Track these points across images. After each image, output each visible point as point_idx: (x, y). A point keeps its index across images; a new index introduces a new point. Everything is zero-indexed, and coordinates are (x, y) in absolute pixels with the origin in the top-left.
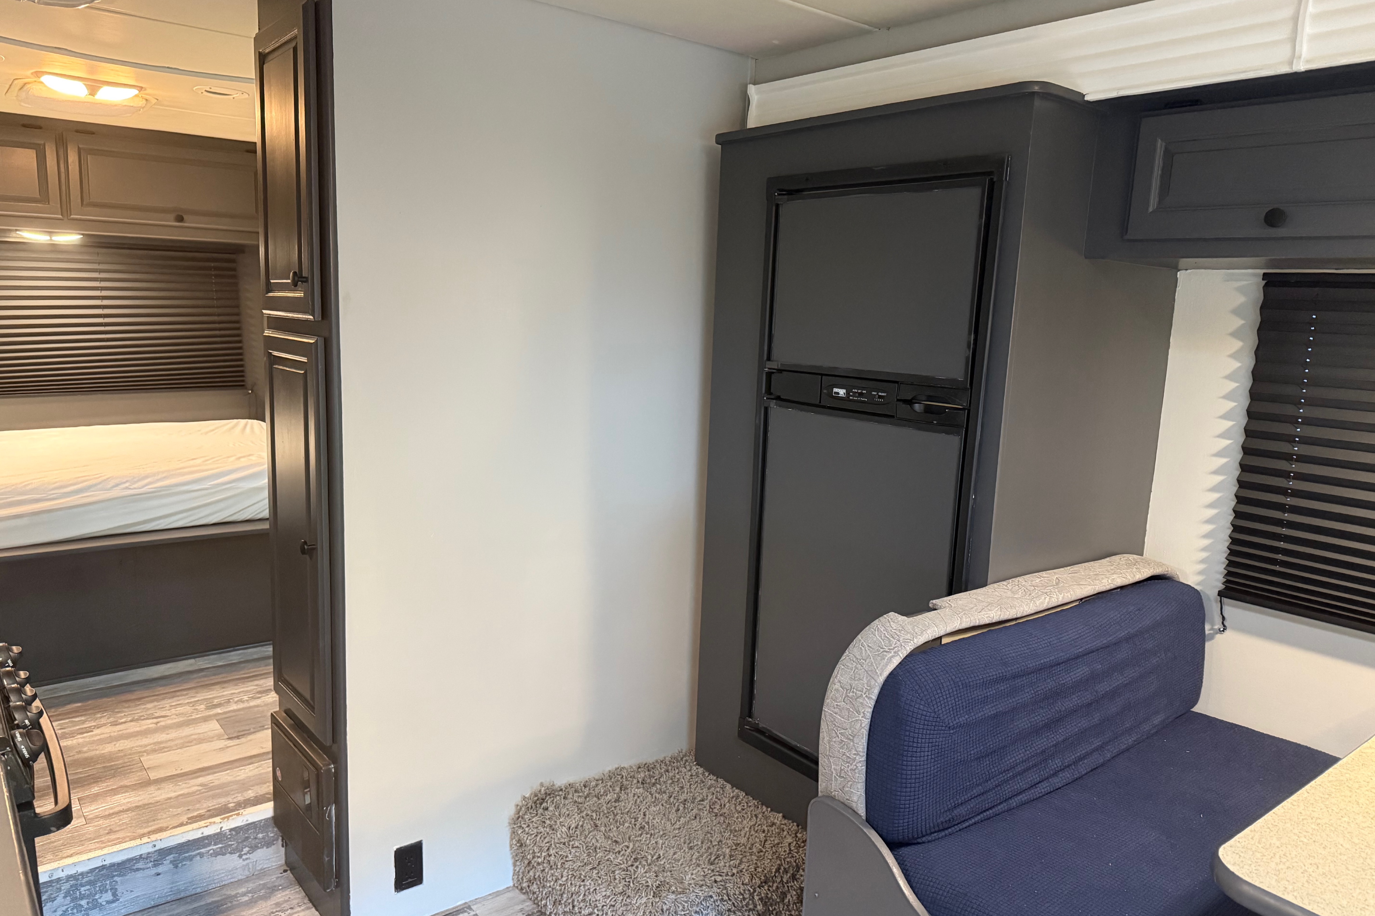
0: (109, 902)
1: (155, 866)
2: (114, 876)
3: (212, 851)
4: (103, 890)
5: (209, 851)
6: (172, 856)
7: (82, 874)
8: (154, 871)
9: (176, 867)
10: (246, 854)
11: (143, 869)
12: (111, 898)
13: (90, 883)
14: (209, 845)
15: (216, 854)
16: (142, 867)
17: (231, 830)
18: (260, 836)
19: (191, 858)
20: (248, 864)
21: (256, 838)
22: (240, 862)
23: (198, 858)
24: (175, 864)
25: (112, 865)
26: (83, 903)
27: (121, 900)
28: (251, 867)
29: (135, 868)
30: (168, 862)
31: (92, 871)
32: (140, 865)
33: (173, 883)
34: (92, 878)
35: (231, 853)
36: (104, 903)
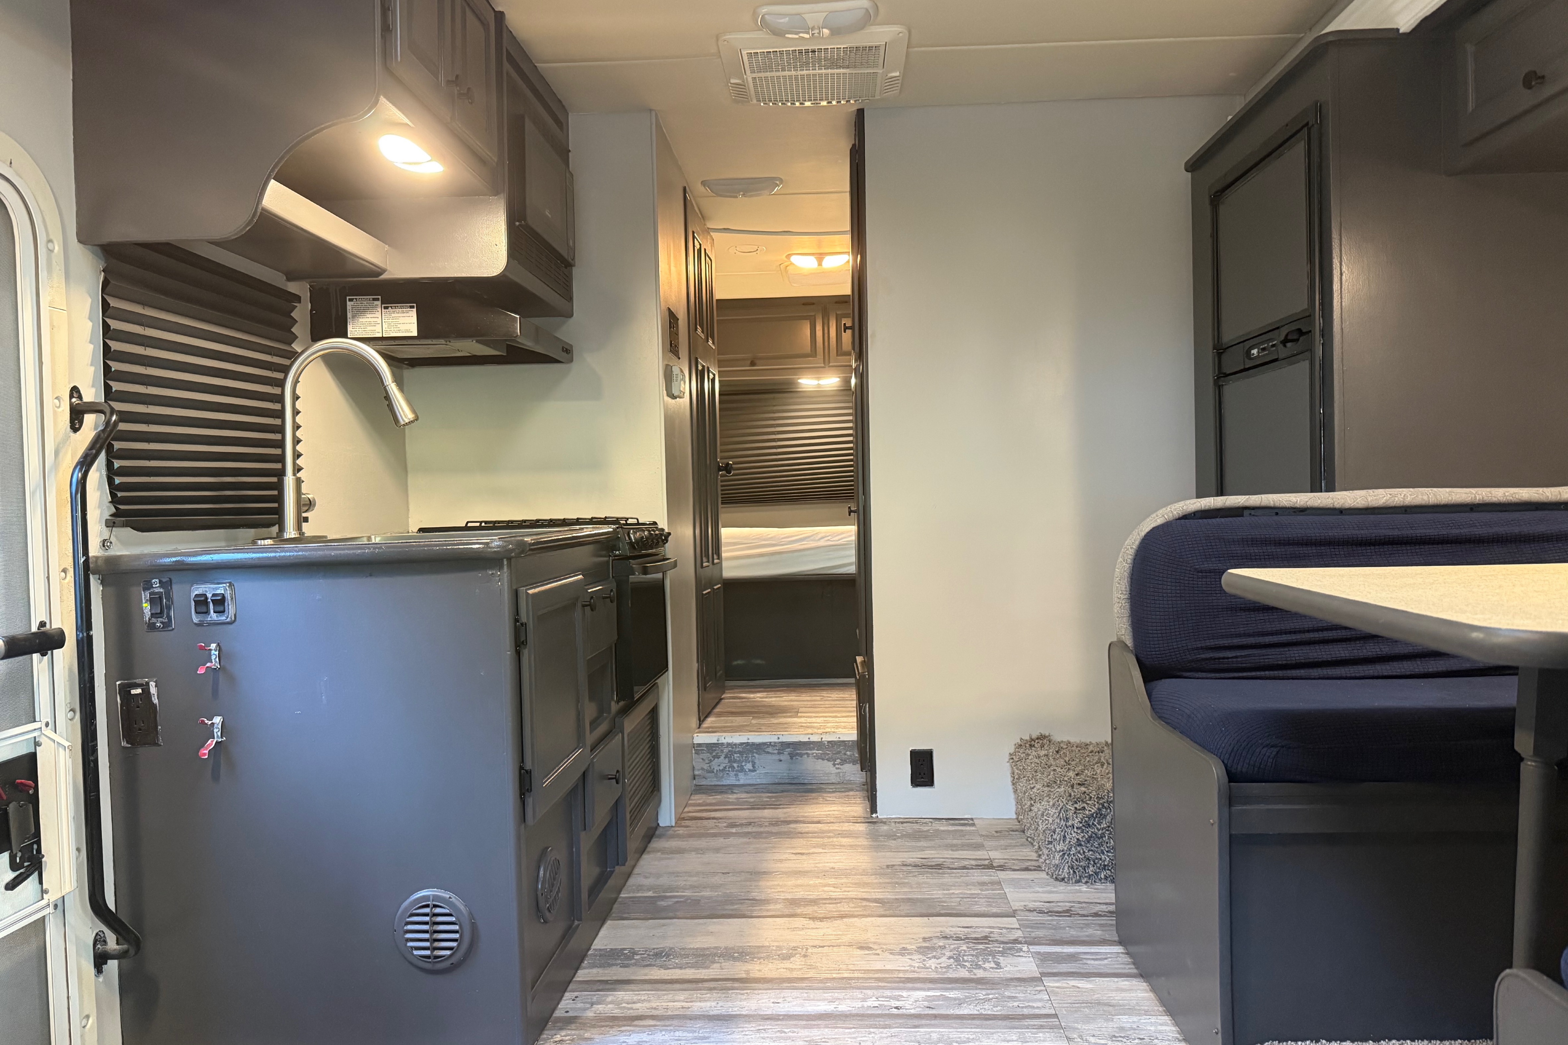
0: (750, 770)
1: (779, 753)
2: (753, 753)
3: (815, 754)
4: (747, 761)
5: (813, 753)
6: (789, 749)
7: (735, 745)
8: (777, 757)
9: (792, 758)
10: (838, 764)
11: (772, 754)
12: (752, 768)
13: (739, 752)
14: (813, 749)
15: (818, 757)
16: (771, 751)
17: (829, 742)
18: (848, 753)
19: (801, 755)
20: (839, 773)
21: (845, 754)
22: (833, 770)
23: (806, 756)
24: (792, 756)
25: (753, 744)
26: (735, 765)
27: (758, 772)
28: (841, 775)
29: (766, 750)
30: (787, 753)
31: (742, 744)
32: (770, 750)
33: (789, 770)
34: (741, 750)
35: (828, 760)
36: (747, 770)
